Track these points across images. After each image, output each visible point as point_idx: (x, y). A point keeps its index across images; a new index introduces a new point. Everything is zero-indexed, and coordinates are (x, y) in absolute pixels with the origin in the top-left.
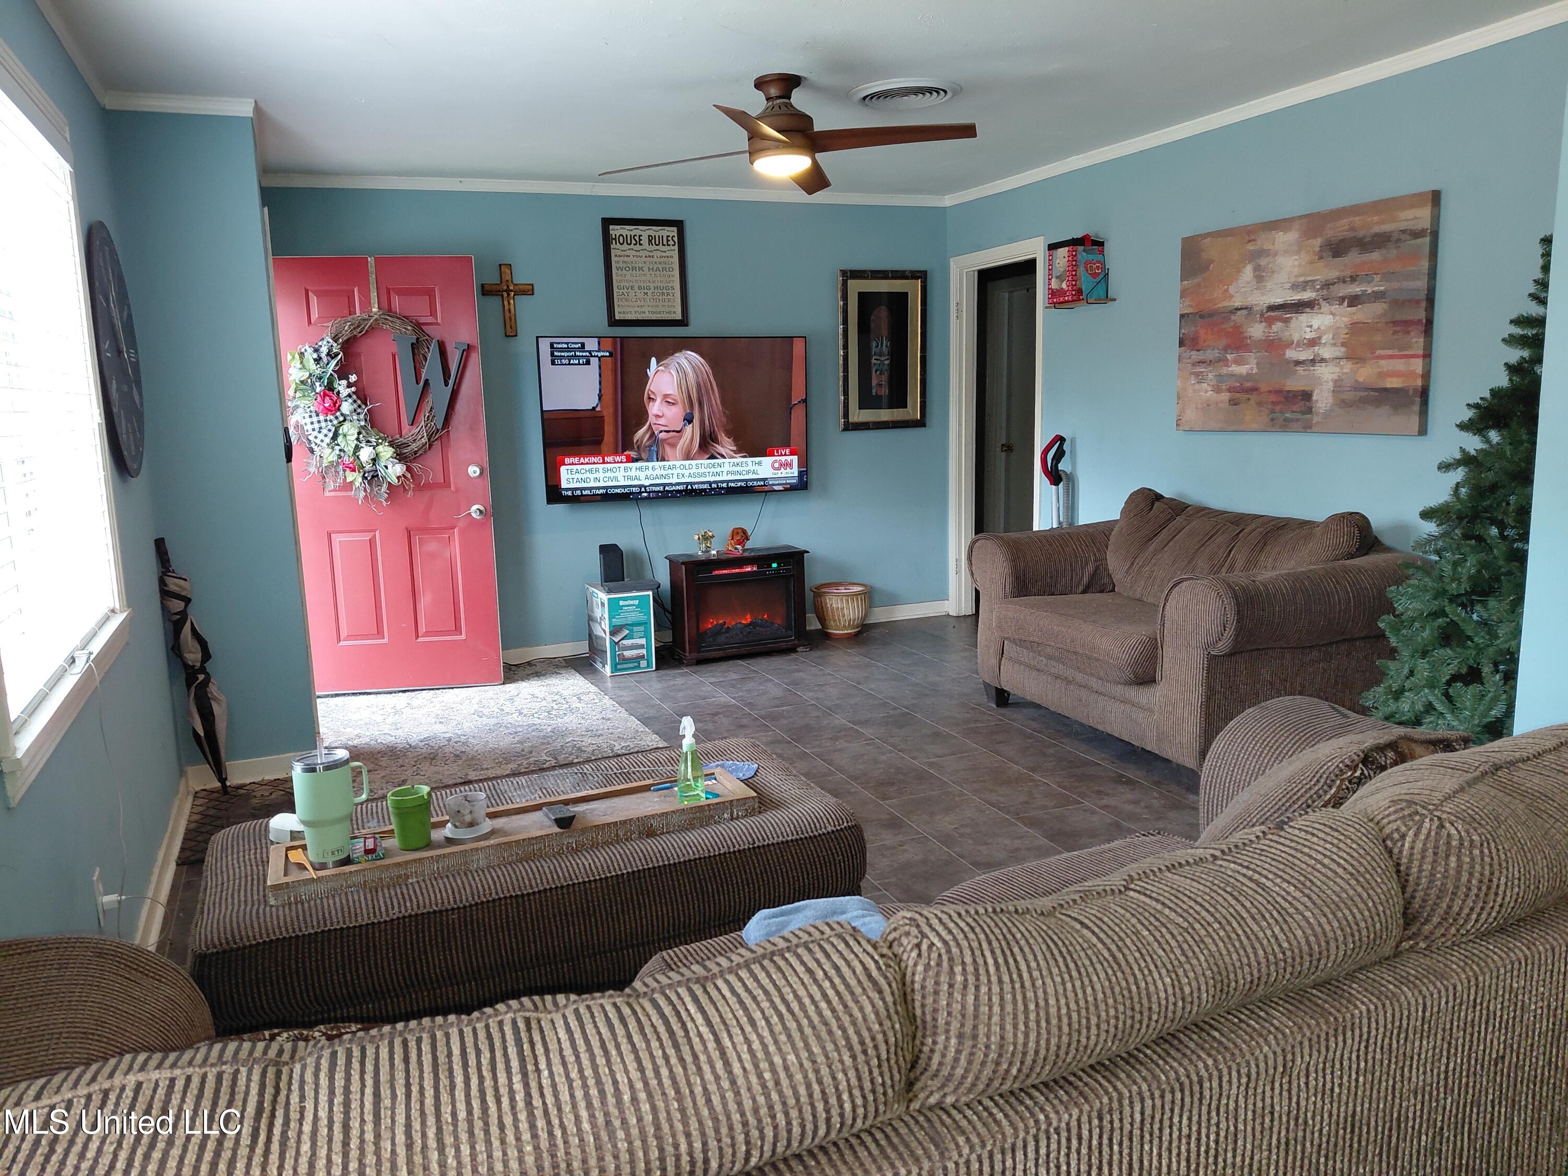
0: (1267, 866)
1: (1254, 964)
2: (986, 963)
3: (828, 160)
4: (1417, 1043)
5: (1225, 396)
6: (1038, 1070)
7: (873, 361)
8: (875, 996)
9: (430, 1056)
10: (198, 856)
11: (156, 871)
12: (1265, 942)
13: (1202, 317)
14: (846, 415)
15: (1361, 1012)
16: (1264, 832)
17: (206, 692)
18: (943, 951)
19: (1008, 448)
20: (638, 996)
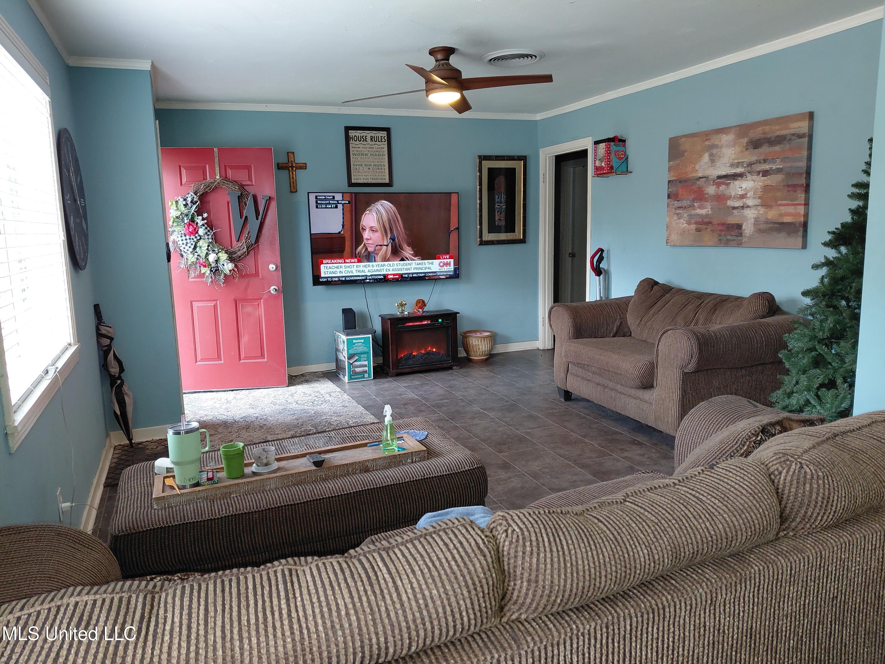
0: (703, 489)
1: (695, 543)
2: (543, 540)
3: (470, 94)
4: (787, 589)
5: (693, 227)
6: (572, 600)
7: (496, 206)
8: (481, 558)
9: (236, 589)
10: (116, 482)
11: (92, 490)
12: (701, 531)
13: (680, 182)
14: (481, 236)
15: (755, 571)
16: (702, 470)
17: (121, 390)
18: (520, 534)
19: (573, 255)
20: (351, 557)
